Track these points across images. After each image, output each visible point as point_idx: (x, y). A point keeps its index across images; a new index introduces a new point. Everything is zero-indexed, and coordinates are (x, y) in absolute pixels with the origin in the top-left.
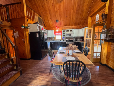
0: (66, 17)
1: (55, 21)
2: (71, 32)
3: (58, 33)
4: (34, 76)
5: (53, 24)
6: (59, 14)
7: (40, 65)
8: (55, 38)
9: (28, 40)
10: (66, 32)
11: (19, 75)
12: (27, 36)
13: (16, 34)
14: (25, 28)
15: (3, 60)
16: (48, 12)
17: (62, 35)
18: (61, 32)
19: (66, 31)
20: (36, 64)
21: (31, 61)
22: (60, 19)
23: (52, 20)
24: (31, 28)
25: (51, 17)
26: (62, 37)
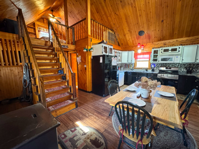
0: (162, 21)
1: (137, 33)
2: (174, 53)
3: (141, 56)
4: (88, 114)
5: (133, 39)
6: (144, 19)
7: (100, 103)
8: (135, 64)
9: (90, 67)
10: (159, 53)
11: (75, 107)
12: (89, 61)
13: (79, 59)
14: (87, 51)
15: (63, 86)
16: (124, 20)
17: (149, 60)
18: (149, 53)
19: (160, 50)
20: (96, 100)
21: (91, 95)
22: (148, 28)
23: (131, 32)
24: (95, 51)
25: (129, 28)
26: (150, 65)
